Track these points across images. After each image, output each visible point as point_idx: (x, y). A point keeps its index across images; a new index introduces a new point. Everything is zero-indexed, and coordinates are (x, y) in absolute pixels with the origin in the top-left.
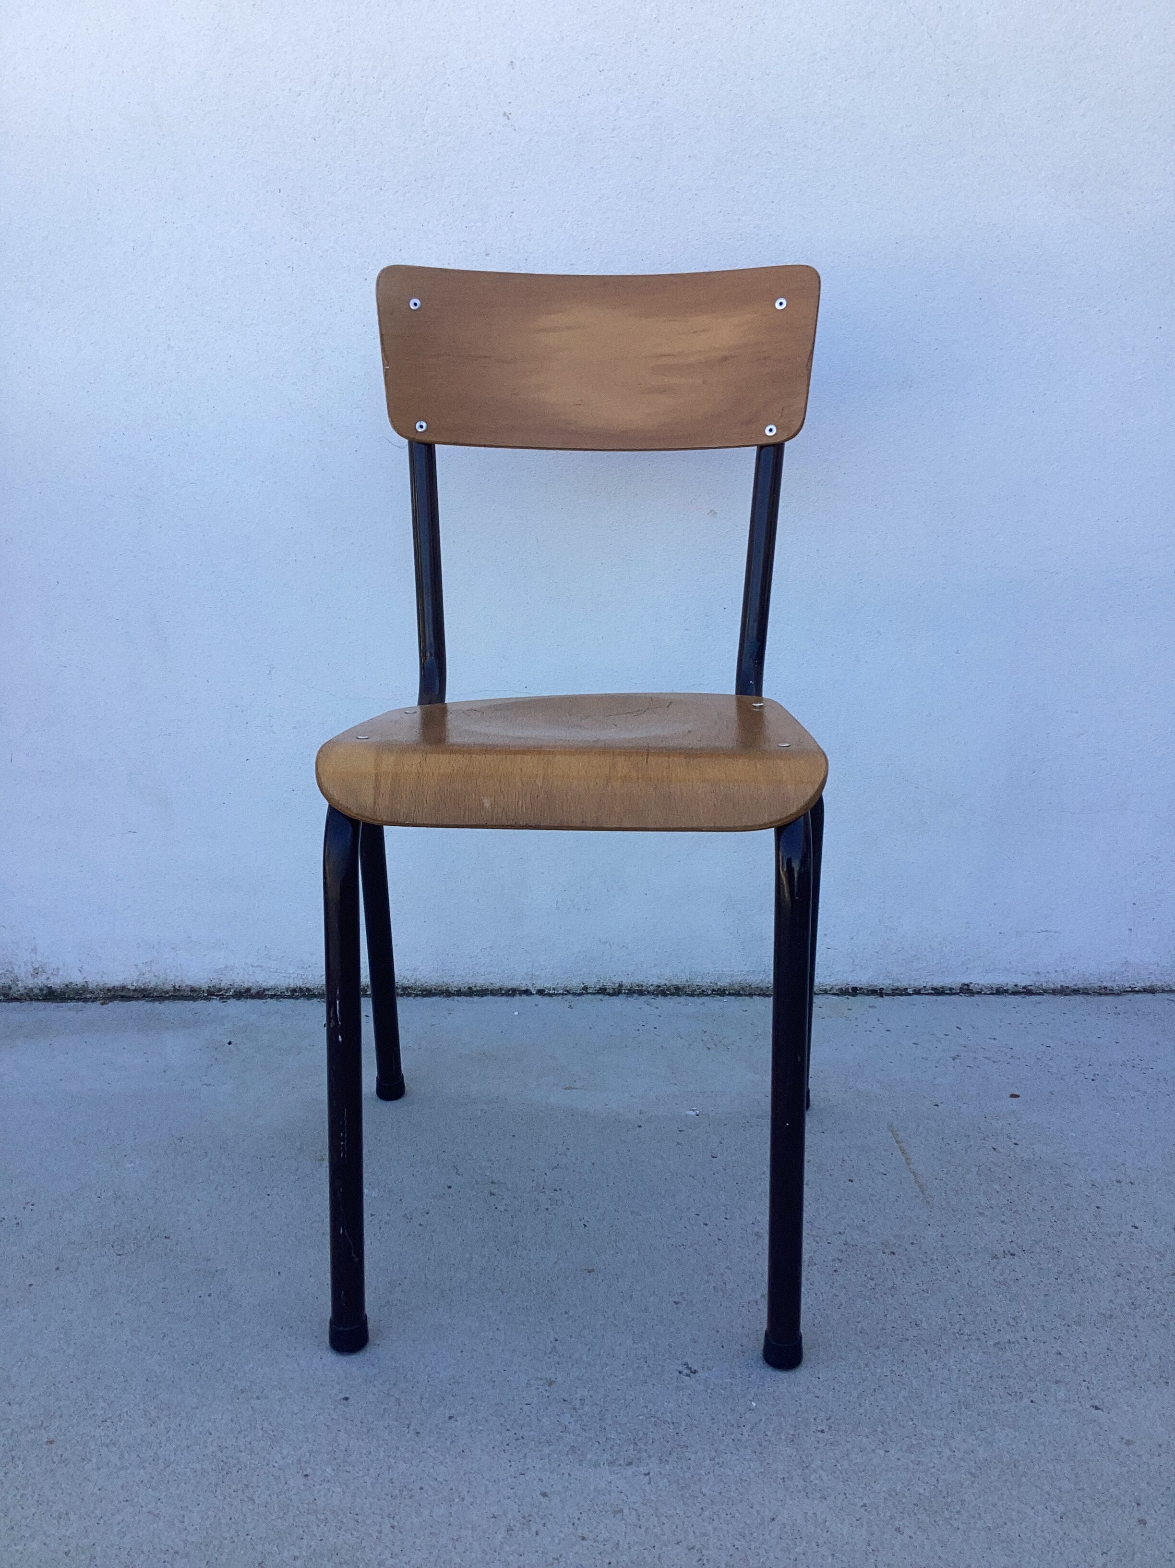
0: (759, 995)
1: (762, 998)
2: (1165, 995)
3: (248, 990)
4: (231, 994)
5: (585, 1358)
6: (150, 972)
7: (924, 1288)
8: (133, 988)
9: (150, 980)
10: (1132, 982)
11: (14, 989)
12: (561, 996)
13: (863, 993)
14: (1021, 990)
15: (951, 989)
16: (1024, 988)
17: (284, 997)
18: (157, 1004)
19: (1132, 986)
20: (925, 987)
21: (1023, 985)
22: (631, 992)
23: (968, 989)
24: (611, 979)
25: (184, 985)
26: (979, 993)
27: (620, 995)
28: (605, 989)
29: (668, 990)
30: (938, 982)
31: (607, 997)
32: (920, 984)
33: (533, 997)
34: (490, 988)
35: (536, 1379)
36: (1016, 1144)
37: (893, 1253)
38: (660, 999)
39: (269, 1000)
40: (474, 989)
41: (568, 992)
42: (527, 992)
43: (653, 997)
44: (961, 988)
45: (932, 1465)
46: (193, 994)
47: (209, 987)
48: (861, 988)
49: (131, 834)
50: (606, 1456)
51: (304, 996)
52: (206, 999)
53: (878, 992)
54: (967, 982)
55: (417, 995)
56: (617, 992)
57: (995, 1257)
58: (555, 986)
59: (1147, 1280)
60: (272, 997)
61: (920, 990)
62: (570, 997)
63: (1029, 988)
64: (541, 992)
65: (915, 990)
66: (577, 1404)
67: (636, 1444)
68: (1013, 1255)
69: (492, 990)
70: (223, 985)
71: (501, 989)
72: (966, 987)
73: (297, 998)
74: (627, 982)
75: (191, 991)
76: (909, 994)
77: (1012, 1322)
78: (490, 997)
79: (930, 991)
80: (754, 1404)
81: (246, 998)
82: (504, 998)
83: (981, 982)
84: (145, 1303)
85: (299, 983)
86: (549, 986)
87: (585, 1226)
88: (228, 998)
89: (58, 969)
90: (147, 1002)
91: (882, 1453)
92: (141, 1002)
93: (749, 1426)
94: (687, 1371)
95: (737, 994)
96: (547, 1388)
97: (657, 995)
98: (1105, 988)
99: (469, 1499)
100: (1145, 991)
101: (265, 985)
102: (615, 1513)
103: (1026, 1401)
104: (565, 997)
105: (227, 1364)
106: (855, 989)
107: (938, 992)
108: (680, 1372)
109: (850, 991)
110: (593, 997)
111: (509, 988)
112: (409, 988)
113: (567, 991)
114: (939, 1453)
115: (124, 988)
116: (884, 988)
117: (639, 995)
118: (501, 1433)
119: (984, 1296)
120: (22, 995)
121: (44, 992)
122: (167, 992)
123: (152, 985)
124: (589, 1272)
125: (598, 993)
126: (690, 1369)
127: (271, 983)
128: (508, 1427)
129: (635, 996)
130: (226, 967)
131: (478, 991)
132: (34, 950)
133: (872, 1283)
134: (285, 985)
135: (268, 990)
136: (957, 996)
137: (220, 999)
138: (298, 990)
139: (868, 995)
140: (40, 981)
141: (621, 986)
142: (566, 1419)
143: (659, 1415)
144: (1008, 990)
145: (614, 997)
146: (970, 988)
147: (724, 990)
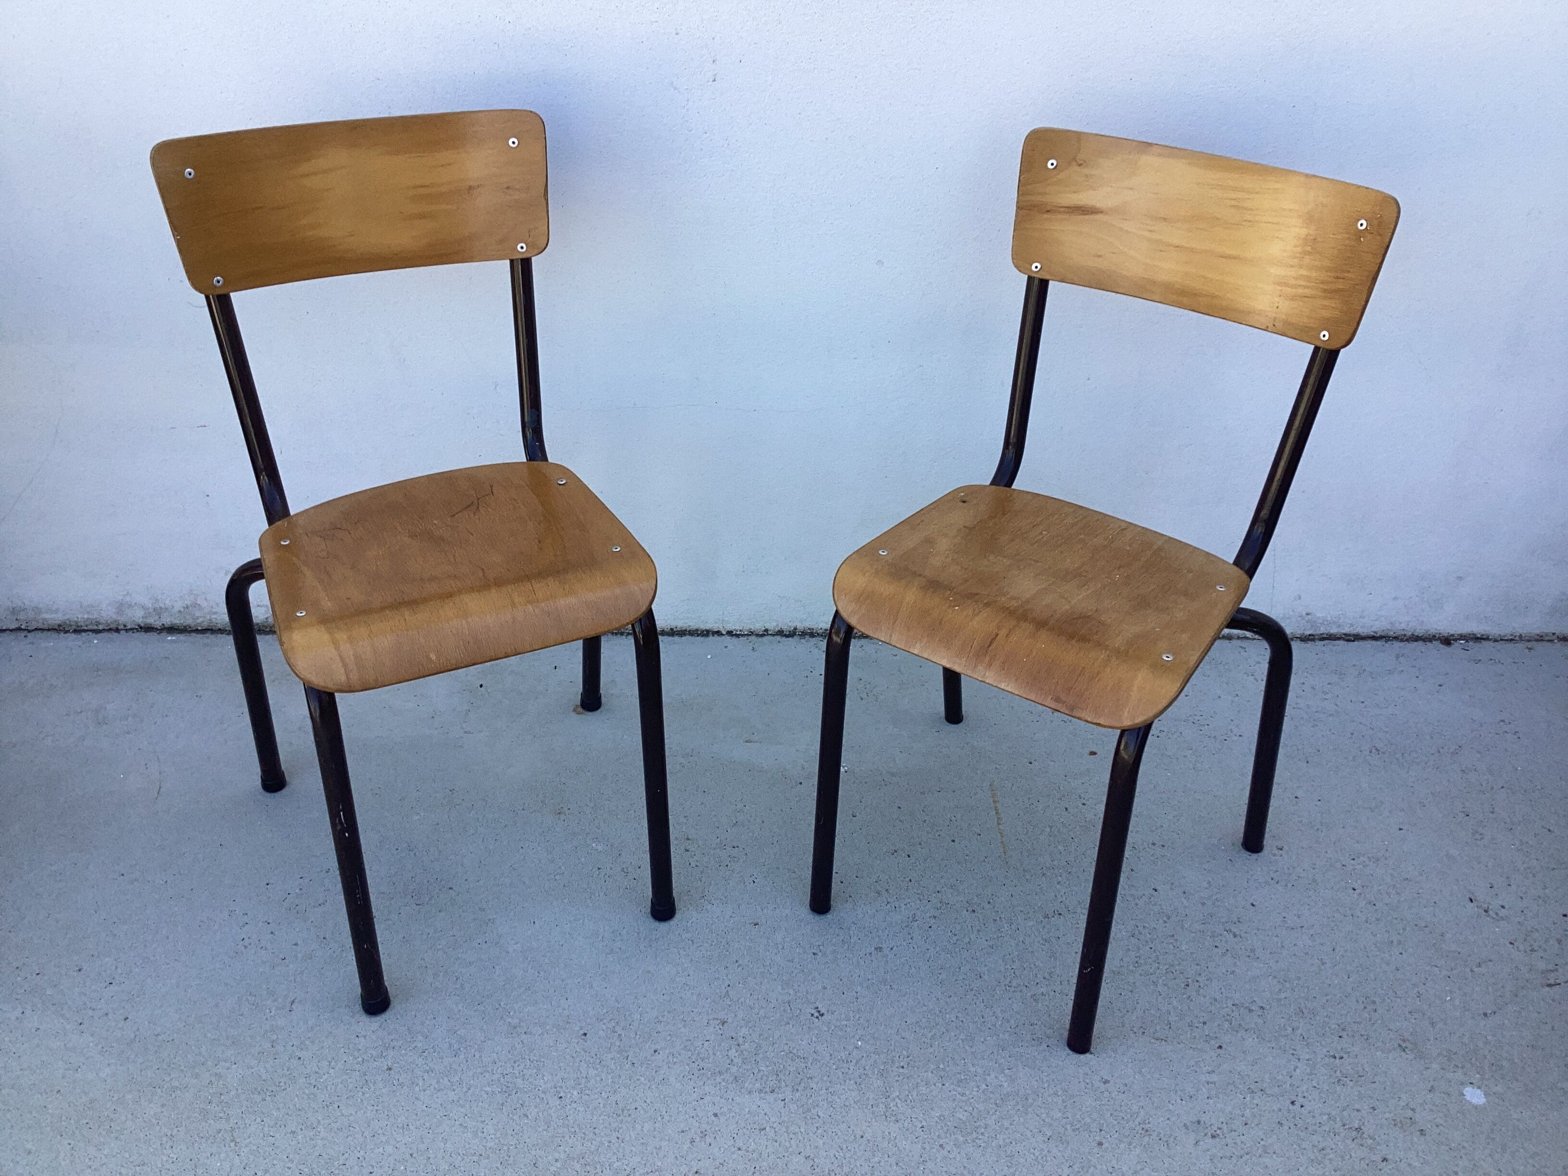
5: (748, 1001)
7: (991, 943)
12: (746, 637)
22: (803, 634)
24: (787, 624)
27: (795, 637)
28: (783, 631)
31: (784, 639)
33: (723, 637)
34: (688, 629)
35: (714, 1019)
36: (1084, 804)
37: (974, 911)
40: (675, 630)
41: (751, 633)
43: (821, 639)
45: (972, 1096)
50: (758, 1085)
56: (792, 634)
57: (1047, 917)
58: (741, 629)
59: (1152, 941)
62: (753, 638)
64: (730, 633)
66: (741, 1040)
67: (778, 1075)
68: (1060, 914)
69: (690, 631)
71: (697, 630)
74: (800, 626)
78: (688, 637)
80: (860, 1043)
82: (699, 638)
84: (440, 949)
86: (737, 628)
87: (754, 882)
91: (940, 1085)
93: (854, 1061)
94: (816, 1014)
96: (721, 1027)
99: (667, 1118)
102: (761, 1130)
103: (1044, 1046)
104: (750, 637)
105: (502, 1004)
108: (812, 1015)
110: (772, 638)
111: (704, 629)
114: (978, 1087)
117: (810, 637)
118: (688, 1065)
119: (1032, 952)
124: (755, 925)
125: (776, 635)
126: (819, 1012)
128: (694, 1060)
129: (804, 637)
131: (678, 631)
133: (955, 938)
142: (733, 1053)
143: (795, 1051)
145: (790, 639)
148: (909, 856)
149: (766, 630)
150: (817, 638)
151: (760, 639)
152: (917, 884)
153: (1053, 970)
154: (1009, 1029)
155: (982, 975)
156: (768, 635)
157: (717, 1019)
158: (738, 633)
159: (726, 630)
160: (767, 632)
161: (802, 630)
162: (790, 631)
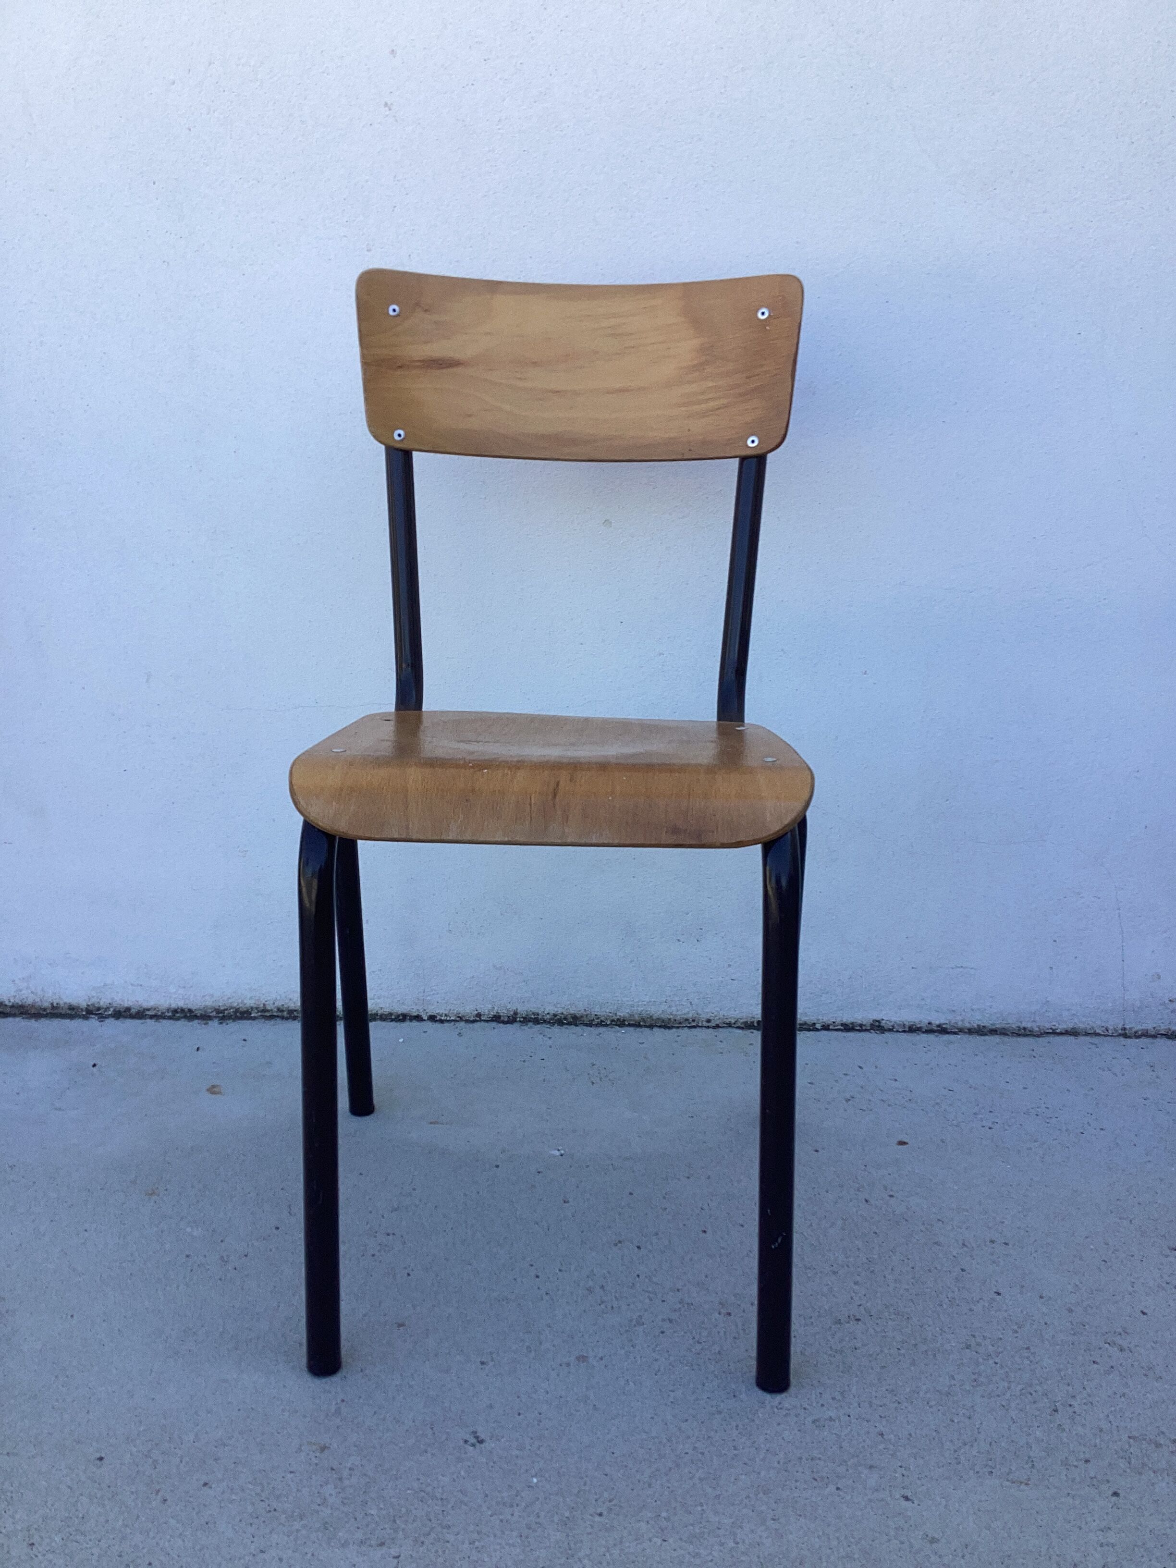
148: (639, 1247)
149: (479, 1015)
150: (544, 1025)
151: (471, 1025)
152: (647, 1280)
153: (846, 1388)
154: (776, 1464)
155: (737, 1394)
156: (481, 1020)
157: (314, 1444)
158: (443, 1018)
159: (428, 1014)
160: (480, 1018)
161: (524, 1016)
162: (509, 1017)
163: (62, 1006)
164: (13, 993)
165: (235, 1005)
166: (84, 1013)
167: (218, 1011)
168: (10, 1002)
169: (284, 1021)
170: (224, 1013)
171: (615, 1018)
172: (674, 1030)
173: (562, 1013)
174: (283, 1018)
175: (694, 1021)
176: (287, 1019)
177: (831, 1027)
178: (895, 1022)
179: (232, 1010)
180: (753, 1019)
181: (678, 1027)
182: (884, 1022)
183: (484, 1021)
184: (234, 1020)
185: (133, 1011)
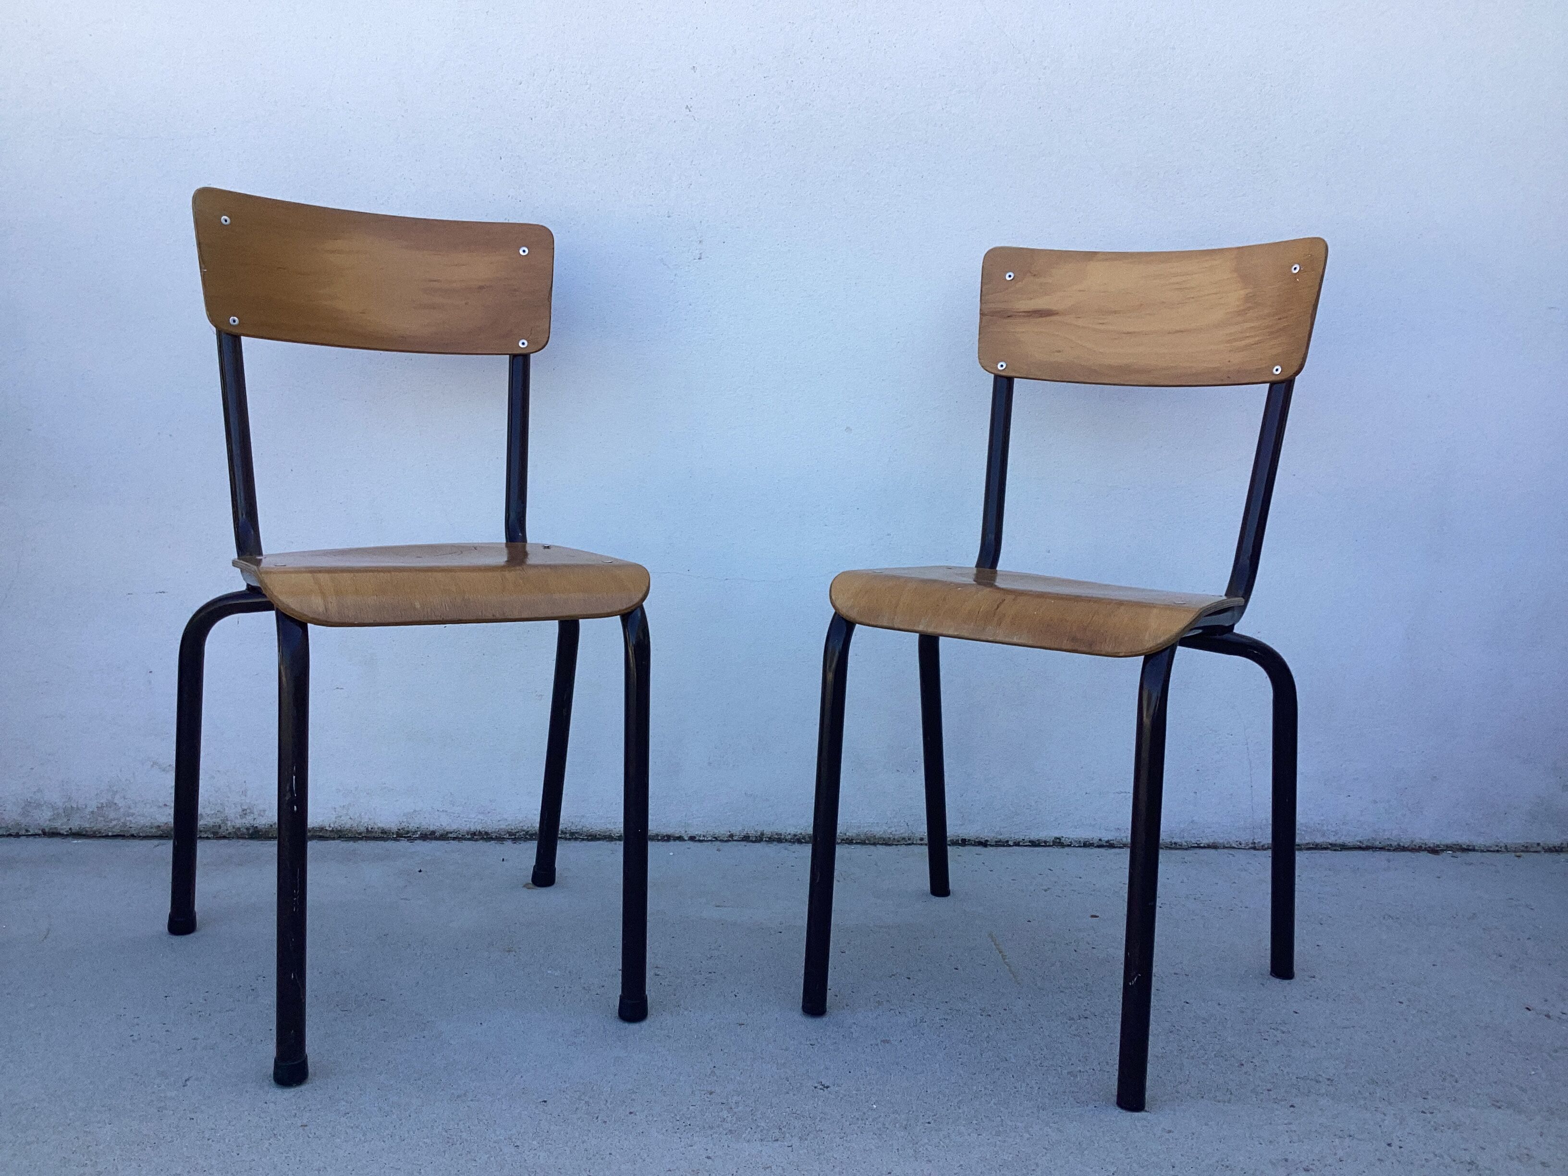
0: (882, 844)
1: (884, 846)
2: (1226, 850)
3: (433, 833)
4: (417, 836)
5: (738, 1078)
6: (347, 814)
7: (1013, 1037)
8: (331, 829)
9: (346, 822)
10: (1198, 839)
11: (223, 828)
12: (710, 842)
13: (971, 845)
14: (1105, 844)
15: (1045, 842)
16: (1107, 842)
17: (465, 839)
18: (351, 843)
19: (1198, 842)
20: (1023, 840)
21: (1107, 839)
22: (771, 840)
23: (1060, 843)
24: (754, 828)
25: (376, 827)
26: (1069, 846)
27: (762, 842)
28: (749, 837)
29: (804, 838)
30: (1034, 835)
31: (751, 844)
32: (1019, 837)
33: (685, 842)
35: (699, 1090)
36: (1093, 948)
37: (989, 1015)
38: (797, 846)
39: (451, 841)
41: (716, 839)
42: (680, 839)
44: (1053, 841)
45: (1015, 1143)
46: (384, 835)
47: (398, 829)
48: (969, 840)
49: (339, 690)
50: (758, 1136)
51: (483, 839)
52: (395, 839)
53: (984, 844)
54: (1057, 835)
55: (583, 840)
56: (759, 839)
57: (1072, 1019)
58: (705, 834)
60: (454, 839)
61: (1019, 842)
62: (718, 843)
63: (1112, 842)
64: (692, 839)
65: (1015, 843)
66: (733, 1105)
67: (781, 1129)
68: (1086, 1018)
70: (410, 828)
71: (657, 835)
72: (1058, 840)
73: (476, 840)
74: (768, 831)
75: (382, 833)
76: (1010, 846)
77: (1082, 1059)
79: (1027, 844)
80: (875, 1106)
81: (431, 839)
82: (660, 843)
83: (1071, 836)
85: (479, 828)
86: (700, 833)
87: (736, 996)
88: (416, 839)
89: (264, 811)
90: (342, 841)
91: (976, 1135)
92: (337, 842)
93: (871, 1119)
94: (820, 1087)
95: (863, 843)
96: (709, 1096)
97: (794, 843)
98: (1175, 843)
99: (648, 1160)
100: (1209, 847)
101: (448, 829)
102: (765, 1168)
103: (1091, 1106)
104: (714, 843)
105: (443, 1080)
106: (964, 841)
107: (1034, 844)
108: (815, 1087)
109: (960, 842)
110: (738, 843)
111: (665, 834)
112: (576, 833)
113: (714, 838)
114: (1021, 1136)
115: (322, 829)
116: (989, 839)
118: (672, 1122)
119: (1061, 1043)
120: (230, 833)
121: (251, 832)
122: (360, 834)
123: (348, 826)
124: (740, 1025)
125: (742, 840)
126: (823, 1085)
127: (454, 827)
128: (678, 1119)
129: (775, 843)
130: (415, 811)
132: (244, 793)
133: (971, 1034)
134: (466, 829)
135: (451, 833)
136: (1051, 848)
137: (408, 840)
138: (477, 833)
139: (974, 845)
140: (248, 821)
141: (762, 834)
142: (725, 1114)
143: (798, 1112)
144: (1093, 843)
145: (757, 844)
146: (1062, 841)
147: (852, 840)
148: (909, 978)
149: (731, 836)
150: (786, 843)
151: (726, 844)
152: (921, 997)
154: (1047, 1095)
156: (733, 840)
157: (703, 1090)
158: (701, 839)
159: (689, 836)
160: (732, 838)
161: (769, 836)
162: (756, 837)
163: (376, 829)
164: (334, 819)
165: (525, 828)
166: (395, 836)
167: (510, 834)
168: (330, 827)
169: (567, 841)
170: (516, 835)
171: (845, 837)
172: (894, 847)
173: (801, 834)
174: (566, 839)
175: (909, 839)
176: (570, 839)
177: (1021, 844)
178: (1072, 839)
179: (522, 833)
180: (958, 838)
181: (897, 845)
182: (1064, 839)
183: (735, 840)
184: (525, 841)
185: (437, 834)
